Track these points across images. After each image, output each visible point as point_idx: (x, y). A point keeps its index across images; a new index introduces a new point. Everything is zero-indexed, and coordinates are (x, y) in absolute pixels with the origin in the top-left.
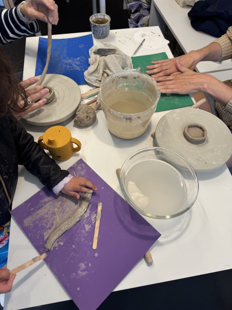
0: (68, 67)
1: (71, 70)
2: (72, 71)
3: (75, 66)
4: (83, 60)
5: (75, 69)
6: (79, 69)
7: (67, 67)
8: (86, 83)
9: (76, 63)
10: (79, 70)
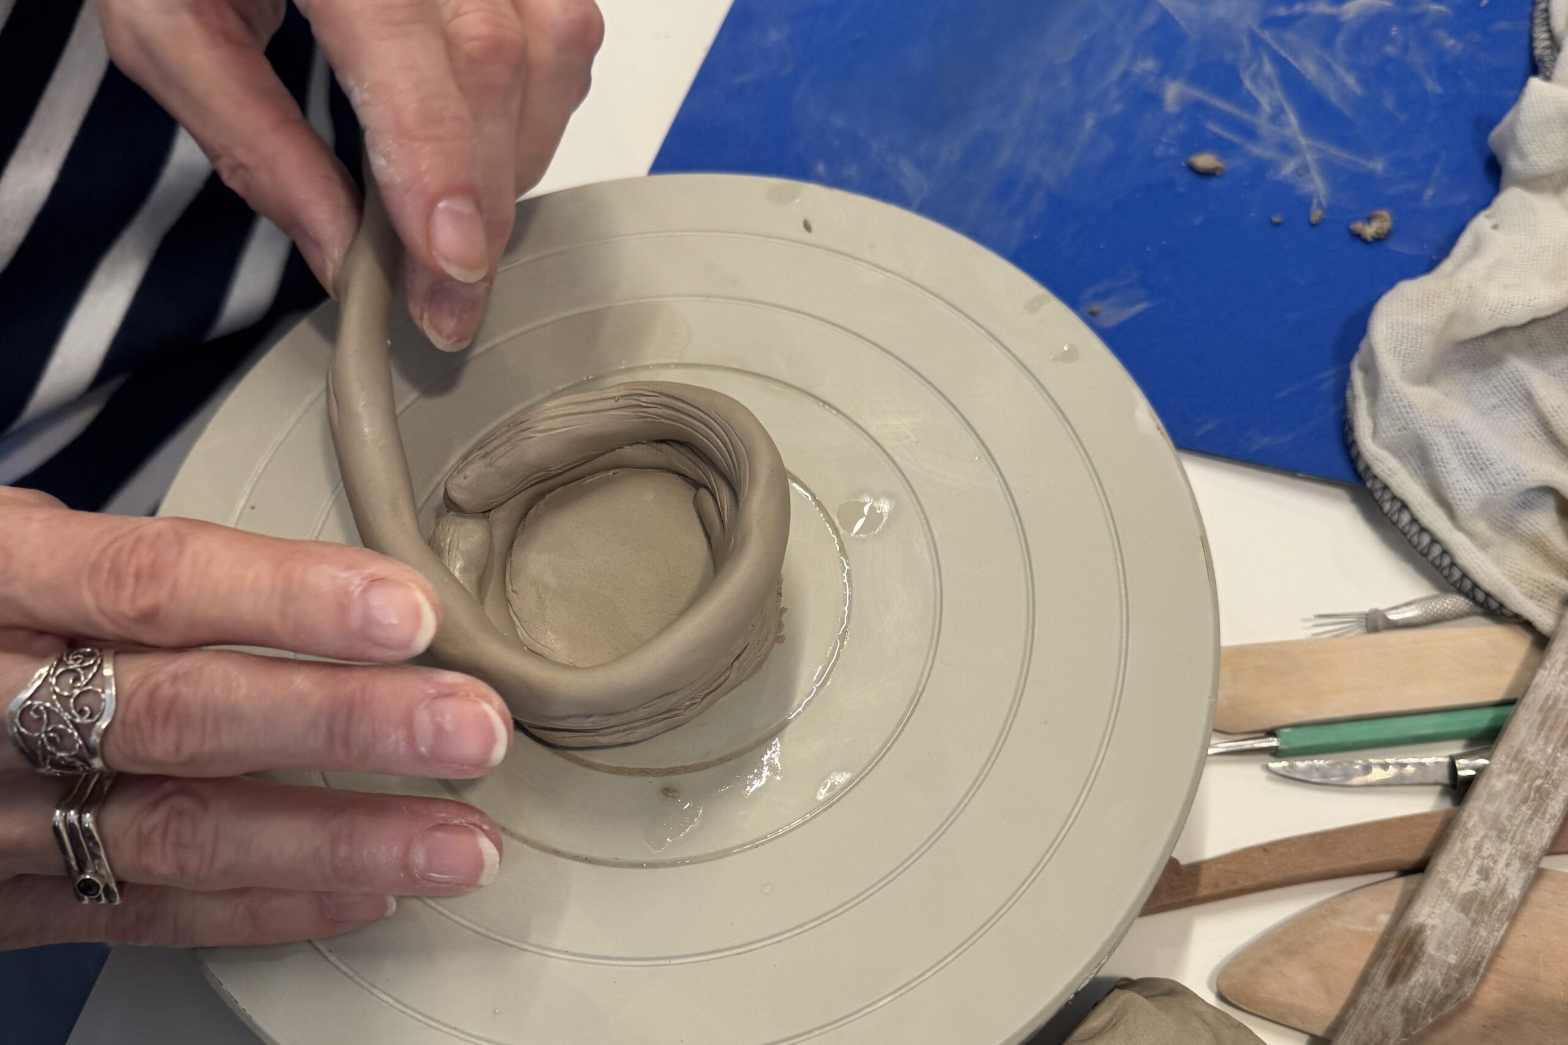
0: (1173, 92)
1: (1205, 161)
2: (1207, 174)
3: (1277, 117)
4: (1417, 58)
5: (1261, 168)
6: (1318, 186)
7: (1154, 99)
8: (1340, 465)
9: (1309, 67)
10: (1305, 203)
